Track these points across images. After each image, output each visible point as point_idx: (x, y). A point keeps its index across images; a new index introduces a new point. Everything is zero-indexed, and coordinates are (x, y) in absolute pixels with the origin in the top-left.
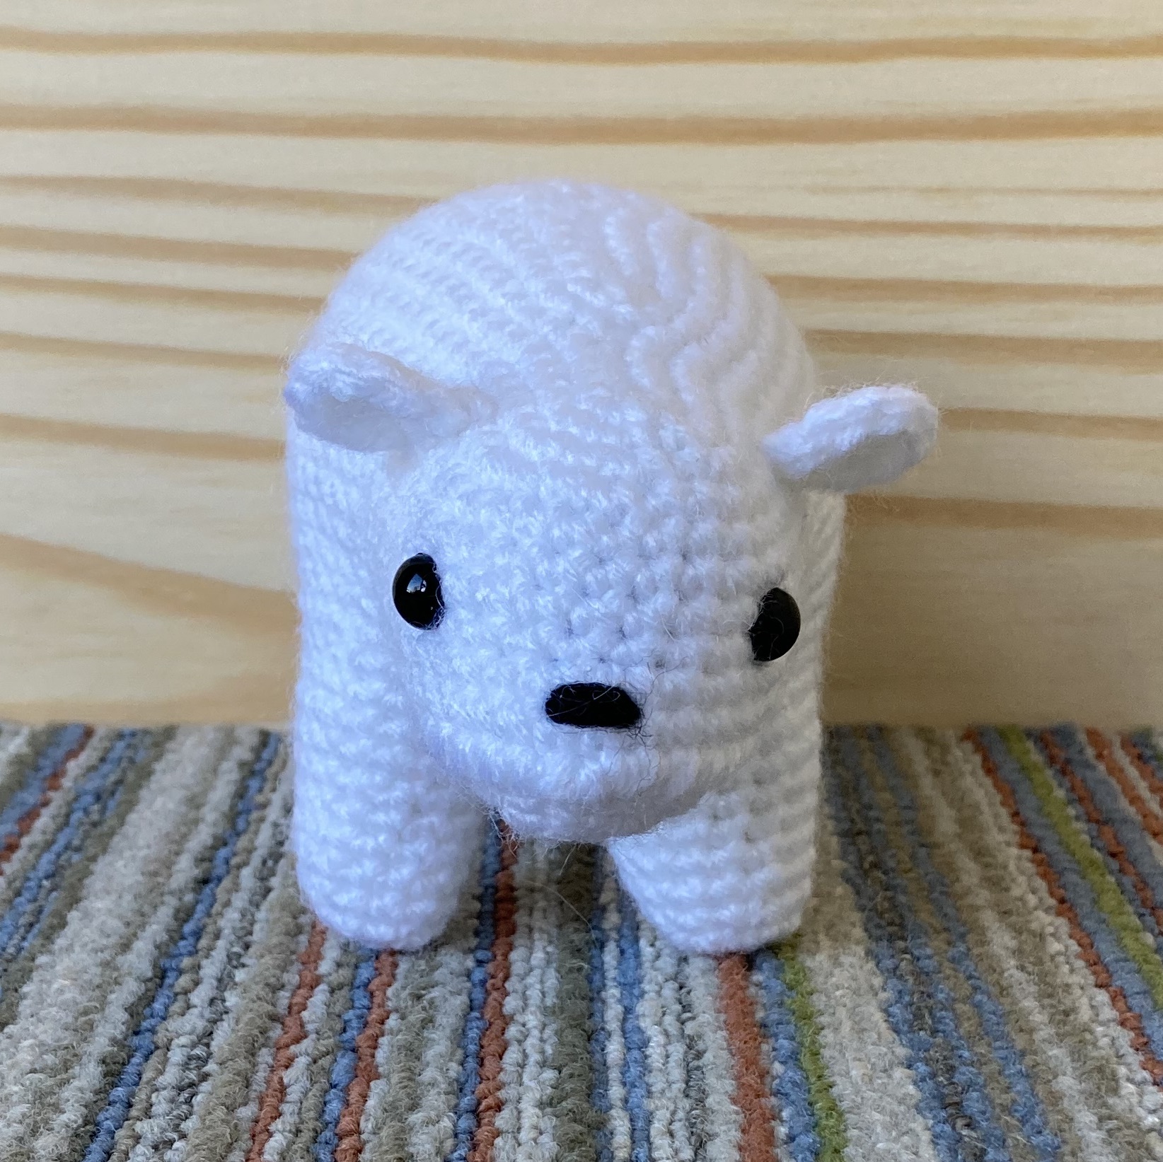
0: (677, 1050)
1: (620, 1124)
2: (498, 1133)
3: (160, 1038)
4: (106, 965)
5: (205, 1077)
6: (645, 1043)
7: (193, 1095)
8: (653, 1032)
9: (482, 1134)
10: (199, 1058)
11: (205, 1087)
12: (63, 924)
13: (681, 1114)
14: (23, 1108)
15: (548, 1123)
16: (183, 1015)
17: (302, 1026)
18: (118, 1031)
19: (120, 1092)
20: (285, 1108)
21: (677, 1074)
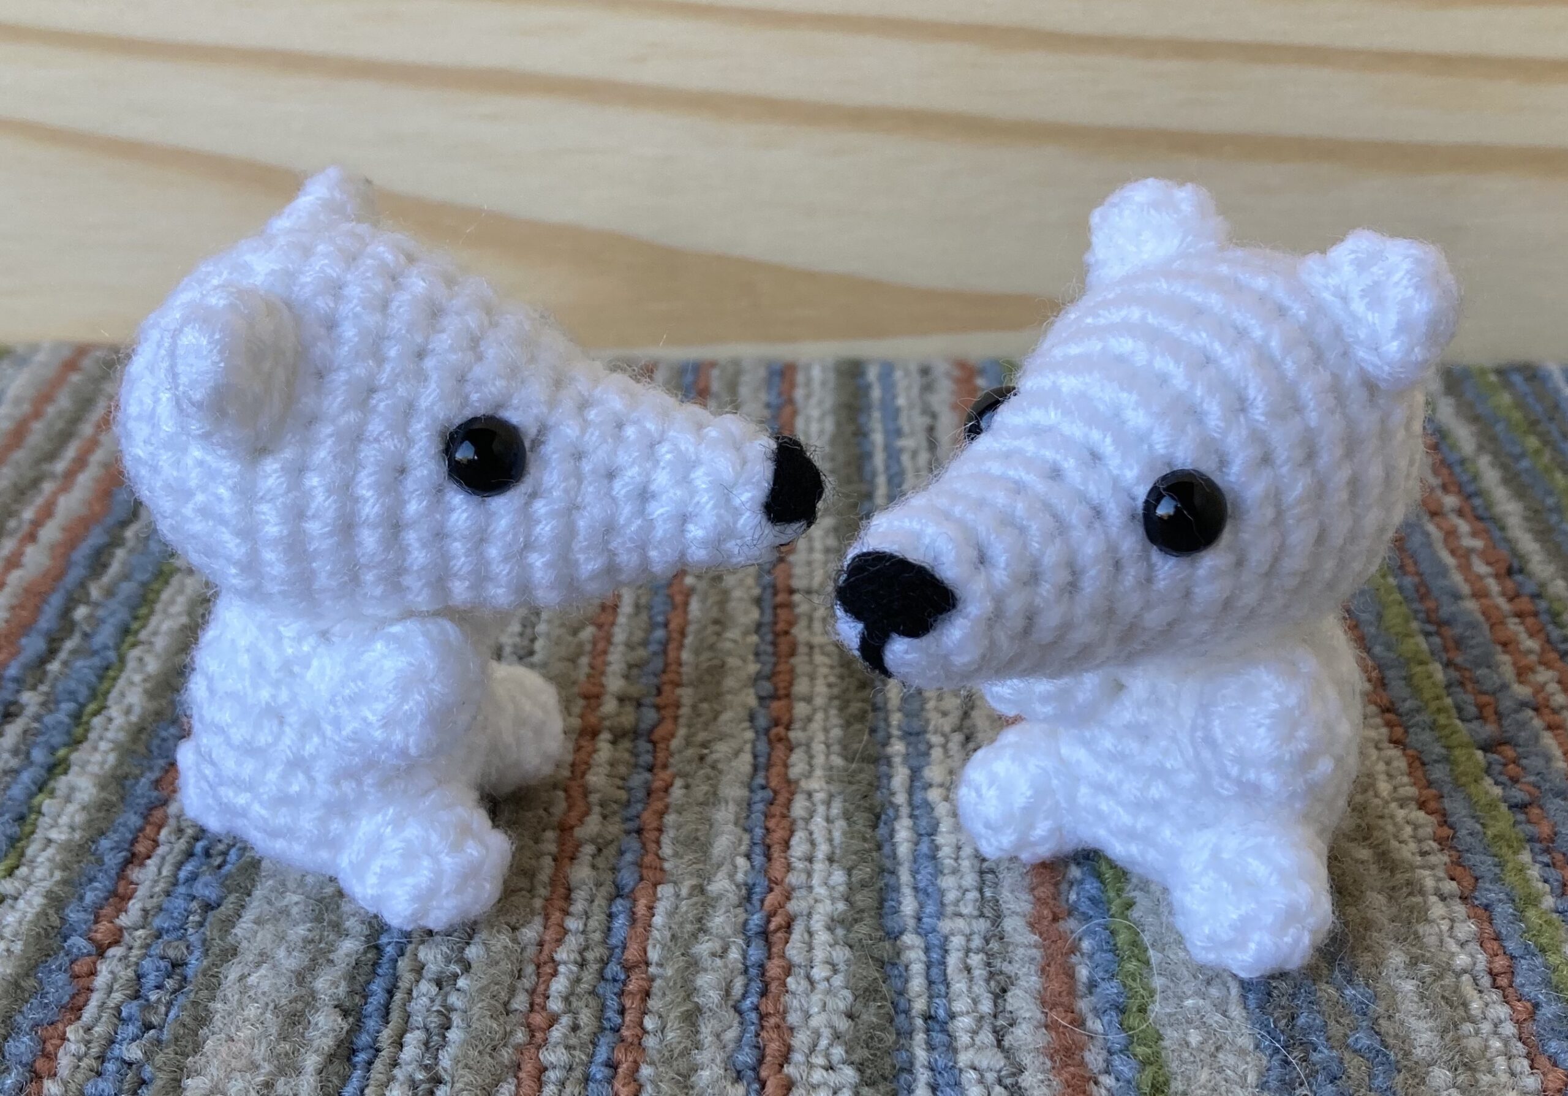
1: (915, 957)
2: (788, 970)
8: (942, 812)
9: (774, 968)
15: (841, 954)
17: (586, 796)
20: (570, 925)
21: (970, 878)
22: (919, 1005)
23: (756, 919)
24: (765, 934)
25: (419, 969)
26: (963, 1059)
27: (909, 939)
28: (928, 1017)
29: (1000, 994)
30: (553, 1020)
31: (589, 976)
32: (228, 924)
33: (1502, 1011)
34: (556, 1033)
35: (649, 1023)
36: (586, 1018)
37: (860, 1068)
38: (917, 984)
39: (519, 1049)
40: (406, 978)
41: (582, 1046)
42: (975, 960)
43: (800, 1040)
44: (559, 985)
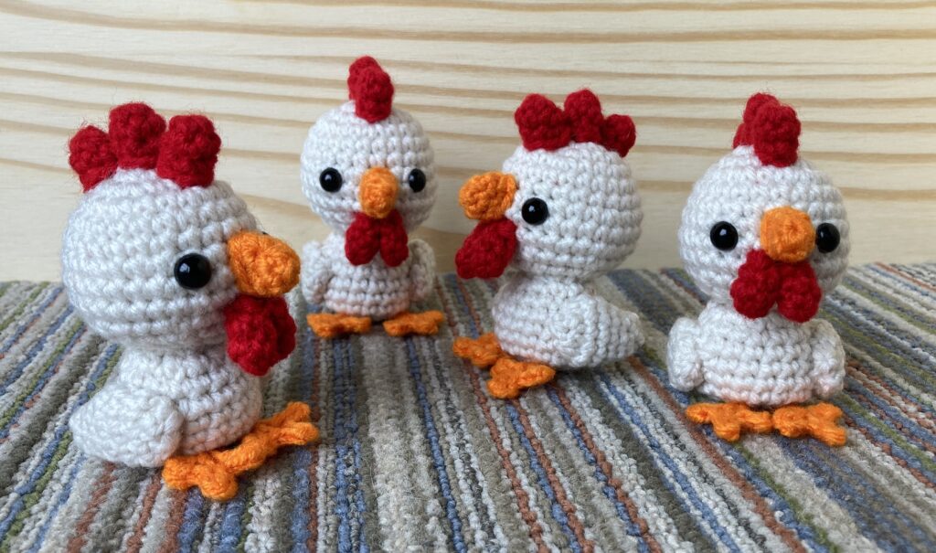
0: (639, 399)
1: (637, 430)
2: (591, 436)
3: (432, 402)
4: (390, 372)
5: (459, 417)
6: (624, 397)
7: (460, 424)
8: (624, 392)
9: (586, 437)
10: (451, 409)
11: (462, 421)
12: (363, 357)
13: (658, 425)
14: (396, 434)
15: (610, 431)
16: (432, 392)
17: (483, 394)
18: (413, 399)
19: (430, 425)
20: (500, 429)
21: (646, 409)
22: (647, 442)
23: (571, 423)
24: (575, 427)
25: (448, 443)
26: (672, 456)
27: (633, 425)
28: (651, 446)
29: (676, 437)
30: (509, 453)
31: (516, 440)
32: (366, 435)
33: (857, 432)
34: (513, 455)
35: (548, 452)
36: (522, 451)
37: (635, 458)
38: (642, 437)
39: (501, 462)
40: (445, 446)
41: (526, 459)
42: (661, 430)
43: (608, 453)
44: (506, 442)
